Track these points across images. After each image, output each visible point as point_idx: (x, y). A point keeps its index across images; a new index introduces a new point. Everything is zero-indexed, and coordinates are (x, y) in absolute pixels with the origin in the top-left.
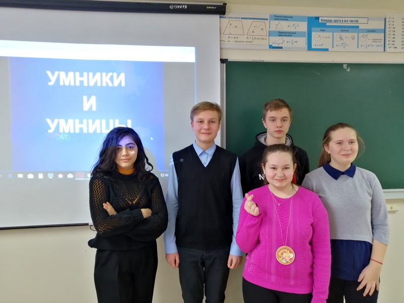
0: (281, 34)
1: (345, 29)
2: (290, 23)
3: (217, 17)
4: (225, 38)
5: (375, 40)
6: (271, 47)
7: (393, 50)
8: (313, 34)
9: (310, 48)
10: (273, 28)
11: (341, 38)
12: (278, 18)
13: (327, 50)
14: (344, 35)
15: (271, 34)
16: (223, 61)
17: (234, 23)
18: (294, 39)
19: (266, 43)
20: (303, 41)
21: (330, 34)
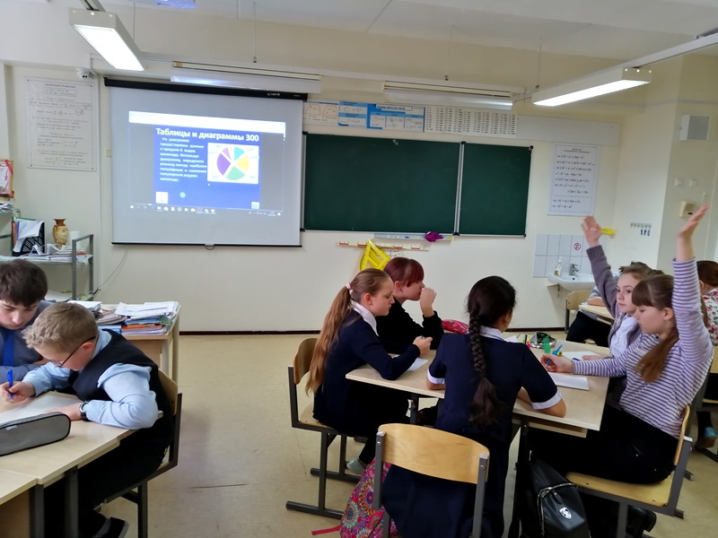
0: (348, 115)
1: (394, 114)
2: (356, 108)
3: (302, 101)
4: (307, 116)
5: (417, 123)
6: (340, 124)
7: (429, 131)
8: (372, 116)
9: (368, 127)
10: (342, 111)
11: (392, 120)
12: (346, 103)
13: (381, 128)
14: (394, 118)
15: (340, 115)
16: (304, 133)
17: (314, 106)
18: (357, 119)
19: (336, 122)
20: (364, 121)
21: (384, 117)
